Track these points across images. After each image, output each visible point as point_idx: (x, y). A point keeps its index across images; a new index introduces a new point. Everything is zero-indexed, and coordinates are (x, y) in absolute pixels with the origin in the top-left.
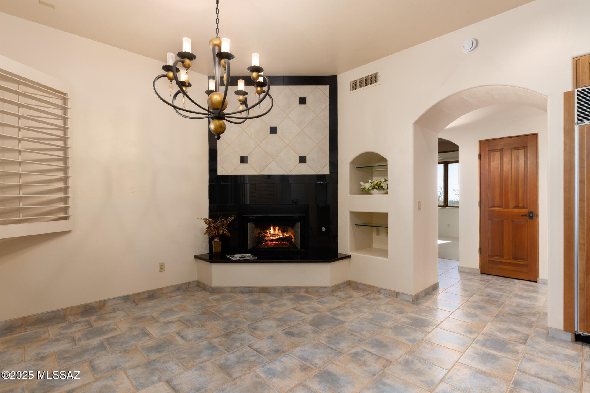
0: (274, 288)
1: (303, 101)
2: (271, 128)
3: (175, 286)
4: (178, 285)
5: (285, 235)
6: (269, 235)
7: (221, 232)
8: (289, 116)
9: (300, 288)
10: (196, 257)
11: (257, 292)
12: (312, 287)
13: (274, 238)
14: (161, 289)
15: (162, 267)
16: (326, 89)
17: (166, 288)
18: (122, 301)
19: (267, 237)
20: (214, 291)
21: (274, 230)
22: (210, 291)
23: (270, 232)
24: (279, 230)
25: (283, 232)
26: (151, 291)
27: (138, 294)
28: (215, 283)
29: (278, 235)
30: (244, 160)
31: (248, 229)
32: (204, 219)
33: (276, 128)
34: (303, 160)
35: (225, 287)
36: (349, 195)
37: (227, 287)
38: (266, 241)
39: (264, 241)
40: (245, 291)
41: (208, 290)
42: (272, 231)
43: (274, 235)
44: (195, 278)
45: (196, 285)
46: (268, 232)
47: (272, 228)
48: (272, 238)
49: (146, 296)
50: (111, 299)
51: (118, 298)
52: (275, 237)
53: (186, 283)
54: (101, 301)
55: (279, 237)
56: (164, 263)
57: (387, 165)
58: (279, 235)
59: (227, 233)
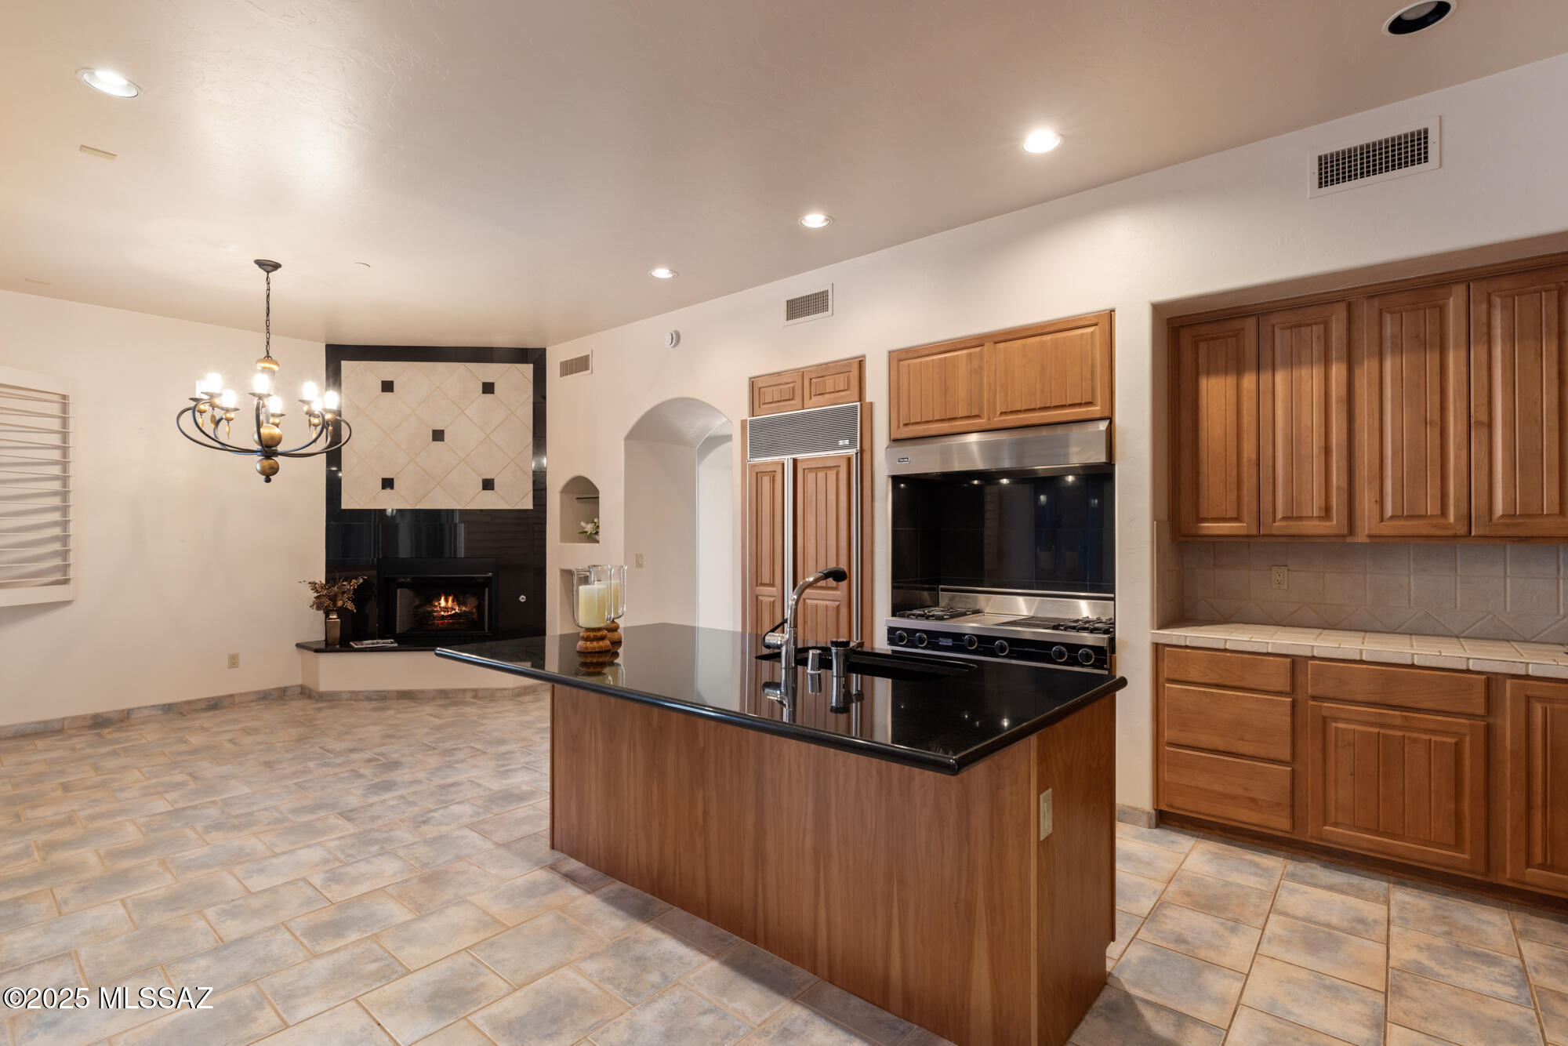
0: (422, 692)
1: (488, 388)
2: (434, 431)
3: (257, 693)
4: (263, 691)
5: (464, 608)
6: (439, 609)
7: (340, 603)
8: (466, 412)
9: (464, 691)
10: (298, 646)
11: (394, 699)
12: (484, 689)
13: (446, 614)
14: (232, 696)
15: (234, 661)
16: (528, 369)
17: (241, 694)
18: (160, 712)
19: (435, 612)
20: (322, 697)
21: (447, 601)
22: (317, 698)
23: (440, 604)
24: (453, 601)
25: (459, 604)
26: (213, 698)
27: (189, 703)
28: (325, 685)
29: (453, 609)
30: (388, 483)
31: (398, 600)
32: (310, 583)
33: (443, 431)
34: (488, 485)
35: (341, 692)
36: (559, 544)
37: (344, 692)
38: (434, 618)
39: (432, 618)
40: (374, 697)
41: (315, 698)
42: (443, 603)
43: (446, 609)
44: (299, 681)
45: (299, 692)
46: (436, 604)
47: (443, 598)
48: (442, 613)
49: (203, 705)
50: (139, 708)
51: (153, 706)
52: (448, 612)
53: (280, 688)
54: (123, 711)
55: (453, 612)
56: (238, 655)
57: (598, 498)
58: (455, 610)
59: (350, 606)
